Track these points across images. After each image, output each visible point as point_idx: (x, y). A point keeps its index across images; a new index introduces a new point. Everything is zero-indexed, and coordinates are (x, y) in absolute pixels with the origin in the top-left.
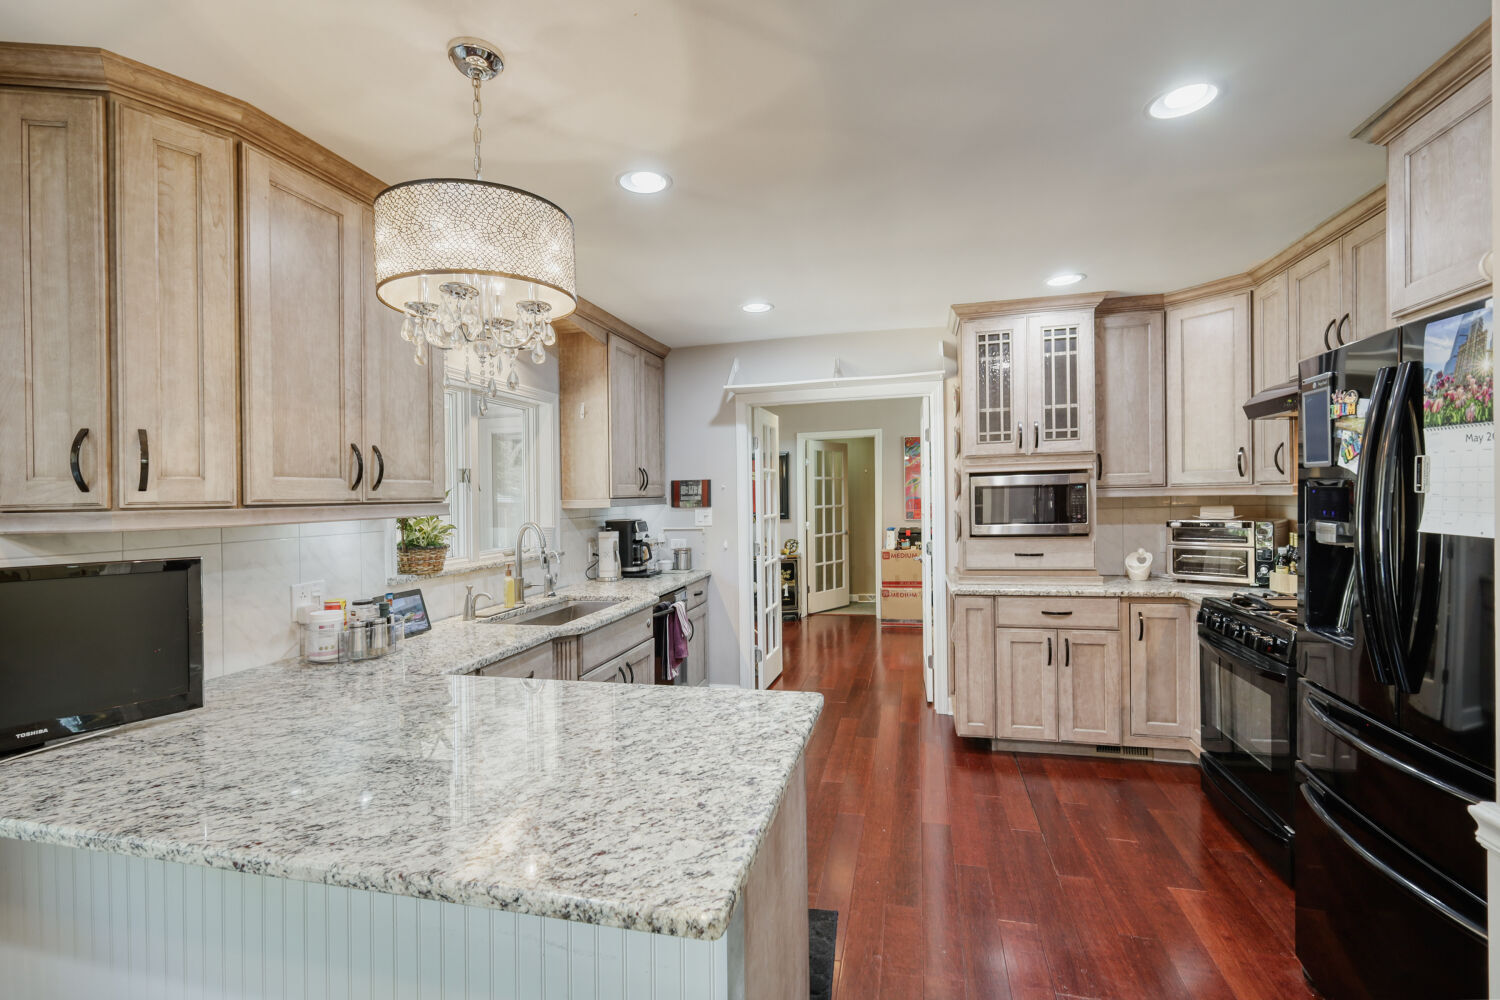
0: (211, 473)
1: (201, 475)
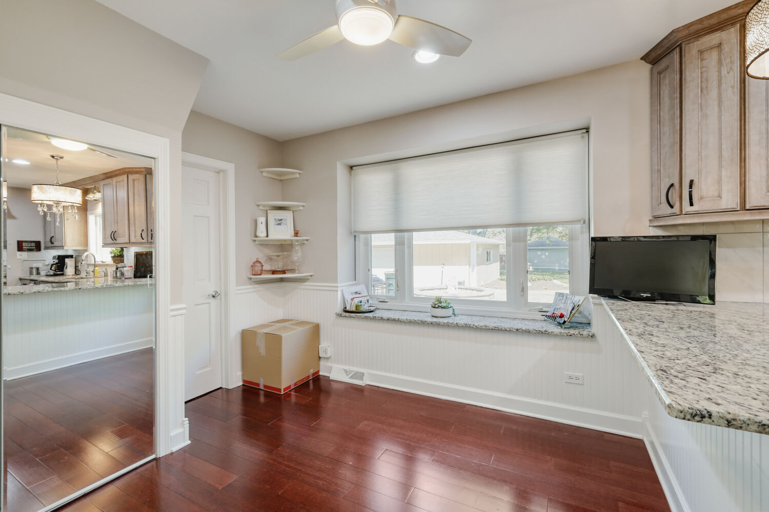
0: (724, 195)
1: (720, 196)
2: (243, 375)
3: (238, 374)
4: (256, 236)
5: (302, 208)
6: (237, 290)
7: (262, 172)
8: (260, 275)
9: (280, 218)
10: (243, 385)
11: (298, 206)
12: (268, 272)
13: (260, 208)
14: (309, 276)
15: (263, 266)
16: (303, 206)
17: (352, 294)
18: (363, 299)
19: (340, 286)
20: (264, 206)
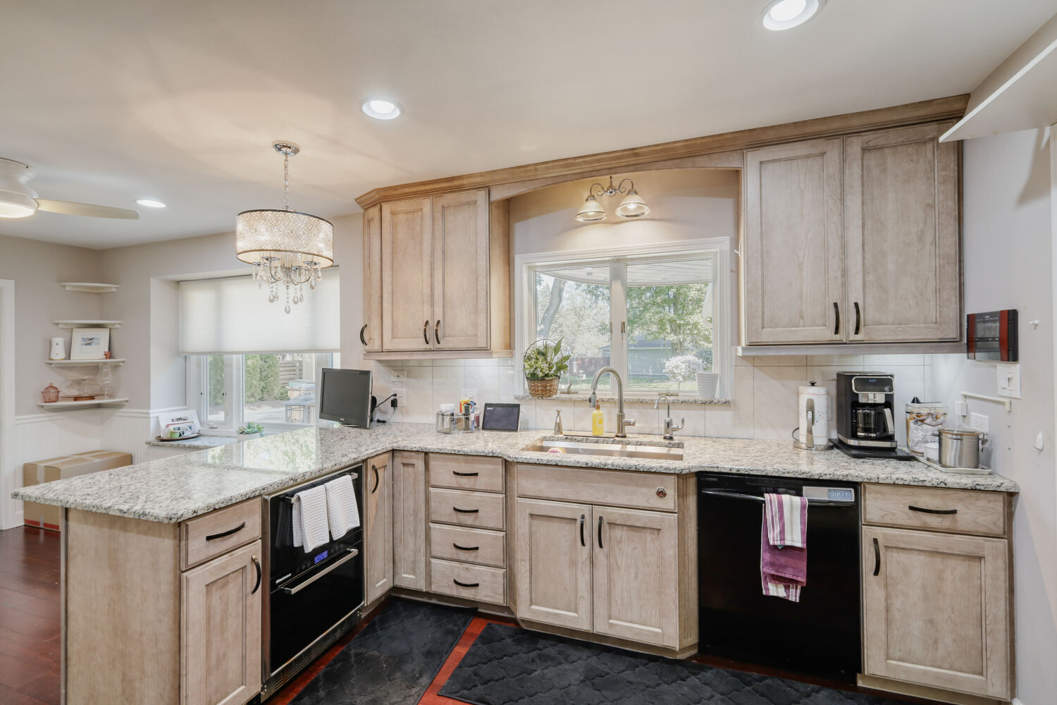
2: (25, 514)
3: (18, 513)
4: (50, 359)
5: (118, 326)
6: (17, 420)
7: (64, 286)
8: (56, 402)
9: (90, 337)
10: (25, 525)
11: (114, 324)
12: (67, 398)
13: (60, 326)
14: (124, 401)
15: (58, 392)
16: (120, 324)
17: (173, 420)
18: (183, 426)
19: (154, 412)
20: (66, 324)
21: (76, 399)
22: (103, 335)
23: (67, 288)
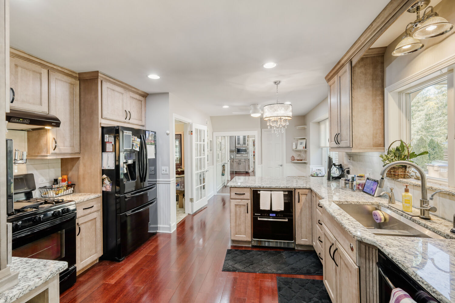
4: (292, 149)
6: (286, 165)
8: (294, 161)
9: (301, 142)
11: (307, 138)
12: (296, 160)
13: (295, 139)
15: (294, 158)
17: (317, 170)
18: (318, 172)
19: (311, 166)
20: (297, 139)
21: (298, 160)
22: (304, 141)
23: (297, 128)
